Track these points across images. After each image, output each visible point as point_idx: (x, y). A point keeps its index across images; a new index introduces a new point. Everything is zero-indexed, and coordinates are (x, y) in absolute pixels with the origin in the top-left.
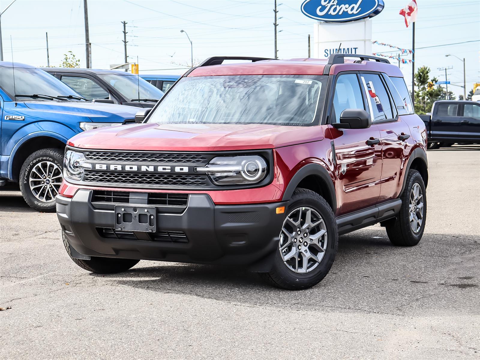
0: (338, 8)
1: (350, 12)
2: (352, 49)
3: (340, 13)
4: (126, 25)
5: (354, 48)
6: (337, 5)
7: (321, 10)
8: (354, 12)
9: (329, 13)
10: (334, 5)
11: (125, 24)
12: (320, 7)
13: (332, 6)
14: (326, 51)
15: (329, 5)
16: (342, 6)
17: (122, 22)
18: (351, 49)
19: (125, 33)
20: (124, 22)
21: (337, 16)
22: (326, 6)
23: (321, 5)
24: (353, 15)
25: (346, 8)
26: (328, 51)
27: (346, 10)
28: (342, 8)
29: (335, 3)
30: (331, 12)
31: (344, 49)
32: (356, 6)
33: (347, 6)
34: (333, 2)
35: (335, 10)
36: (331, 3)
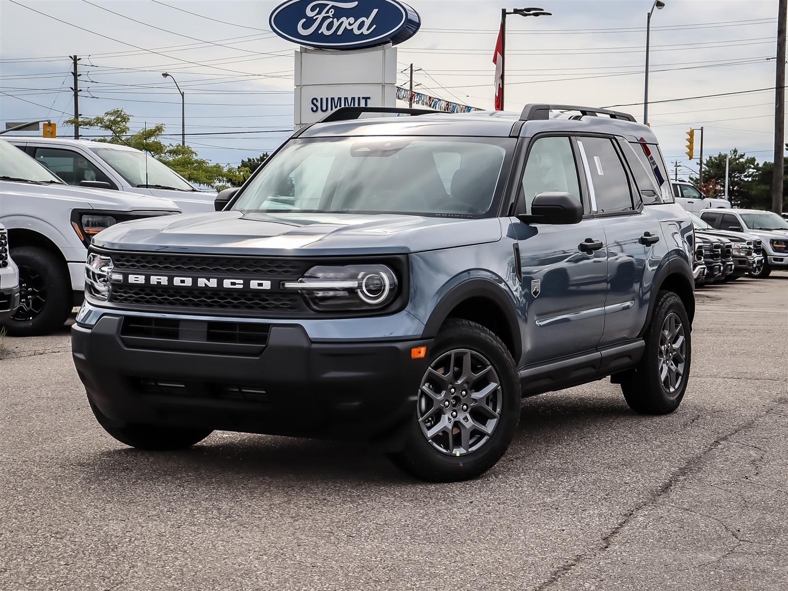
0: (336, 24)
1: (357, 32)
2: (361, 98)
3: (340, 33)
4: (78, 62)
5: (363, 98)
6: (333, 18)
7: (305, 27)
8: (364, 31)
9: (320, 32)
10: (329, 17)
11: (75, 59)
12: (305, 20)
13: (325, 19)
14: (315, 101)
15: (320, 17)
16: (344, 19)
17: (71, 57)
18: (359, 98)
19: (75, 74)
20: (75, 57)
21: (334, 37)
22: (314, 18)
23: (306, 17)
24: (362, 36)
25: (350, 24)
26: (317, 101)
27: (349, 28)
28: (342, 22)
29: (330, 14)
30: (323, 30)
31: (346, 99)
32: (368, 22)
33: (352, 20)
34: (327, 12)
35: (329, 27)
36: (323, 14)
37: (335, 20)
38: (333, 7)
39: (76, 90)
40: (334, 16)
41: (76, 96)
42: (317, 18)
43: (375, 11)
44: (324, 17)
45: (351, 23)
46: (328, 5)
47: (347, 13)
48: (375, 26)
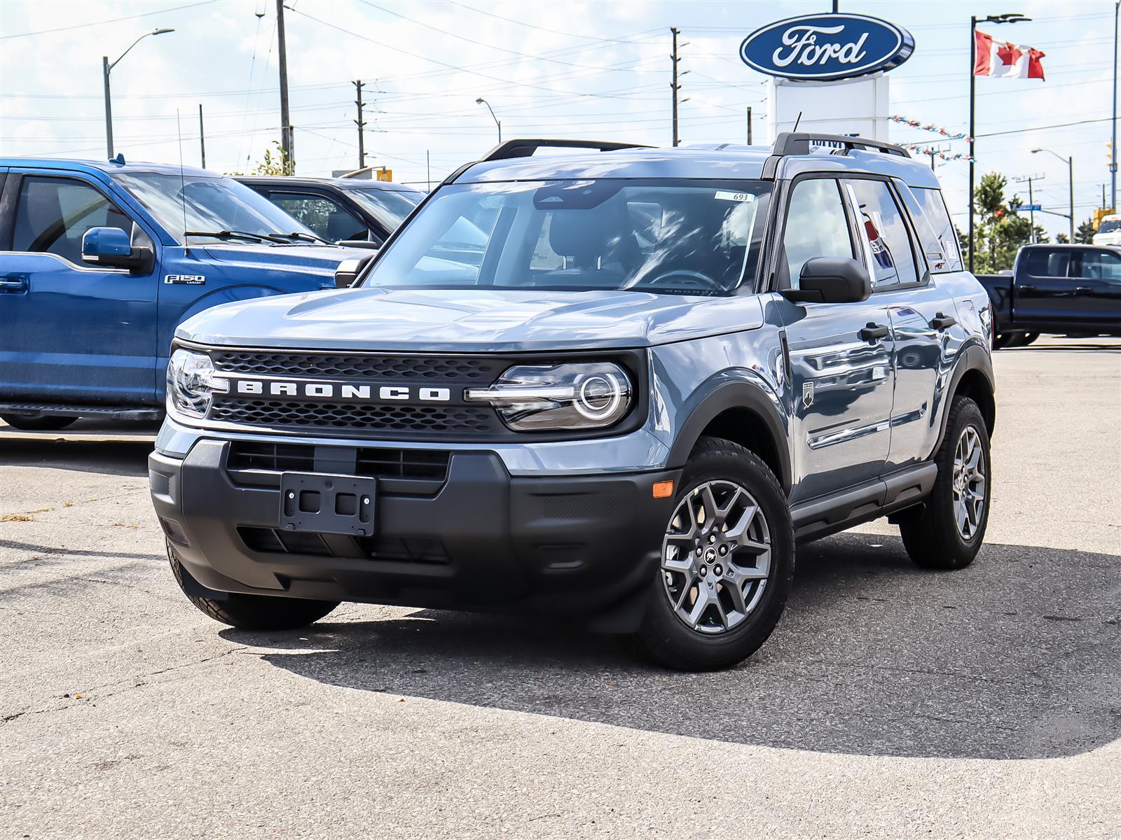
0: (818, 52)
1: (842, 60)
3: (823, 62)
4: (362, 88)
6: (815, 46)
7: (782, 56)
8: (852, 58)
9: (799, 62)
10: (810, 45)
11: (359, 85)
12: (781, 49)
13: (805, 47)
15: (800, 45)
16: (827, 46)
17: (354, 83)
19: (359, 104)
20: (359, 82)
21: (816, 68)
22: (793, 46)
23: (783, 45)
24: (849, 65)
25: (835, 52)
27: (834, 56)
28: (825, 50)
29: (812, 41)
30: (804, 59)
32: (856, 48)
33: (837, 46)
34: (808, 39)
35: (811, 56)
36: (803, 41)
37: (817, 47)
38: (814, 33)
39: (360, 124)
40: (816, 43)
41: (361, 131)
42: (796, 46)
43: (865, 36)
44: (804, 45)
45: (837, 50)
46: (808, 31)
47: (831, 39)
48: (864, 53)
